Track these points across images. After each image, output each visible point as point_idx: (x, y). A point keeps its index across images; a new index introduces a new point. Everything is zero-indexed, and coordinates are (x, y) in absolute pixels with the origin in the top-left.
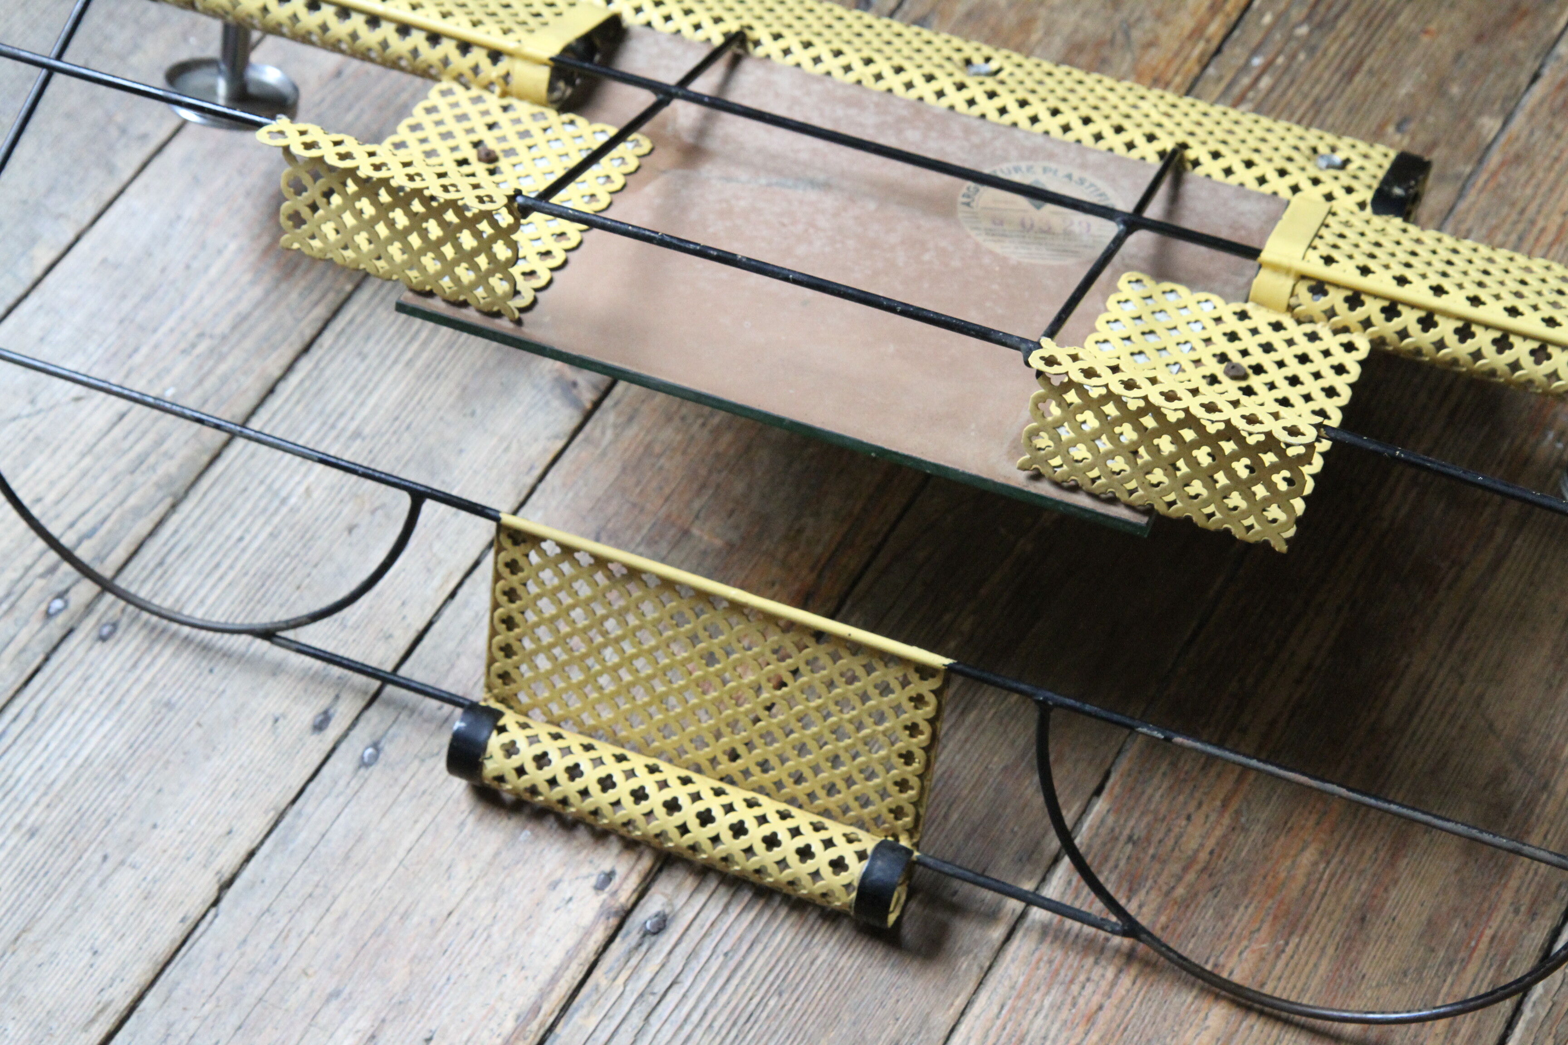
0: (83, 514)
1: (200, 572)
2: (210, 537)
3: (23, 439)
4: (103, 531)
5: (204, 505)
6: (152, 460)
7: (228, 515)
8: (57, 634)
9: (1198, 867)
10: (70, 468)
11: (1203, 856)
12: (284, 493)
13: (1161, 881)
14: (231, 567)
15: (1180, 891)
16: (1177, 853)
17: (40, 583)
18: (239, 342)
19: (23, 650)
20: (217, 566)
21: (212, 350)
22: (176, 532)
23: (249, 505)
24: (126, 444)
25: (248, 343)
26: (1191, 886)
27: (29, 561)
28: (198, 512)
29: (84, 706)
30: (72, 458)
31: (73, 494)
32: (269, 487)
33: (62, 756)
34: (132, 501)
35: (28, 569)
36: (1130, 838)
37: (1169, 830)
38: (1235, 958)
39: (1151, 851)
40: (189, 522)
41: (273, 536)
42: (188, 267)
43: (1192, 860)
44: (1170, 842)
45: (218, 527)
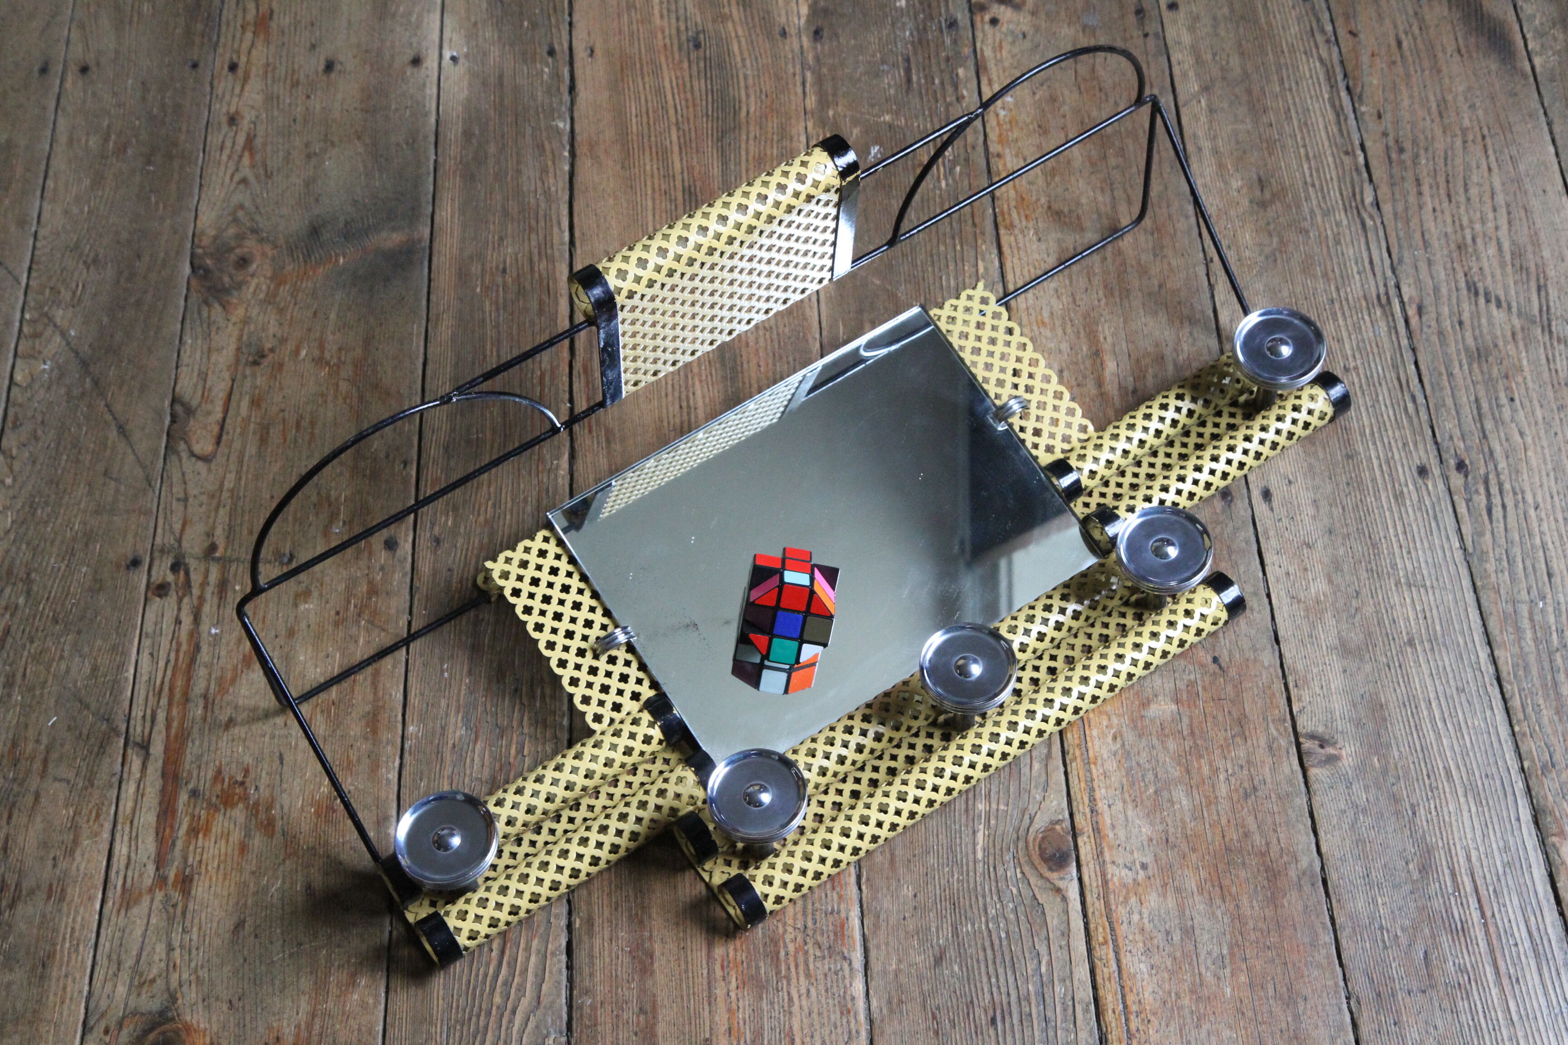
0: (1505, 517)
1: (1410, 525)
2: (1426, 545)
4: (1484, 513)
6: (1505, 564)
7: (1430, 560)
8: (1445, 456)
10: (1542, 533)
12: (1412, 588)
14: (1397, 535)
17: (1482, 471)
18: (1539, 655)
19: (1451, 438)
20: (1405, 533)
21: (1548, 643)
22: (1448, 538)
23: (1425, 572)
24: (1528, 563)
25: (1532, 658)
27: (1502, 477)
29: (1390, 433)
30: (1548, 539)
31: (1522, 520)
32: (1425, 586)
33: (1373, 406)
34: (1488, 535)
35: (1498, 475)
40: (1447, 546)
41: (1394, 566)
45: (1428, 553)
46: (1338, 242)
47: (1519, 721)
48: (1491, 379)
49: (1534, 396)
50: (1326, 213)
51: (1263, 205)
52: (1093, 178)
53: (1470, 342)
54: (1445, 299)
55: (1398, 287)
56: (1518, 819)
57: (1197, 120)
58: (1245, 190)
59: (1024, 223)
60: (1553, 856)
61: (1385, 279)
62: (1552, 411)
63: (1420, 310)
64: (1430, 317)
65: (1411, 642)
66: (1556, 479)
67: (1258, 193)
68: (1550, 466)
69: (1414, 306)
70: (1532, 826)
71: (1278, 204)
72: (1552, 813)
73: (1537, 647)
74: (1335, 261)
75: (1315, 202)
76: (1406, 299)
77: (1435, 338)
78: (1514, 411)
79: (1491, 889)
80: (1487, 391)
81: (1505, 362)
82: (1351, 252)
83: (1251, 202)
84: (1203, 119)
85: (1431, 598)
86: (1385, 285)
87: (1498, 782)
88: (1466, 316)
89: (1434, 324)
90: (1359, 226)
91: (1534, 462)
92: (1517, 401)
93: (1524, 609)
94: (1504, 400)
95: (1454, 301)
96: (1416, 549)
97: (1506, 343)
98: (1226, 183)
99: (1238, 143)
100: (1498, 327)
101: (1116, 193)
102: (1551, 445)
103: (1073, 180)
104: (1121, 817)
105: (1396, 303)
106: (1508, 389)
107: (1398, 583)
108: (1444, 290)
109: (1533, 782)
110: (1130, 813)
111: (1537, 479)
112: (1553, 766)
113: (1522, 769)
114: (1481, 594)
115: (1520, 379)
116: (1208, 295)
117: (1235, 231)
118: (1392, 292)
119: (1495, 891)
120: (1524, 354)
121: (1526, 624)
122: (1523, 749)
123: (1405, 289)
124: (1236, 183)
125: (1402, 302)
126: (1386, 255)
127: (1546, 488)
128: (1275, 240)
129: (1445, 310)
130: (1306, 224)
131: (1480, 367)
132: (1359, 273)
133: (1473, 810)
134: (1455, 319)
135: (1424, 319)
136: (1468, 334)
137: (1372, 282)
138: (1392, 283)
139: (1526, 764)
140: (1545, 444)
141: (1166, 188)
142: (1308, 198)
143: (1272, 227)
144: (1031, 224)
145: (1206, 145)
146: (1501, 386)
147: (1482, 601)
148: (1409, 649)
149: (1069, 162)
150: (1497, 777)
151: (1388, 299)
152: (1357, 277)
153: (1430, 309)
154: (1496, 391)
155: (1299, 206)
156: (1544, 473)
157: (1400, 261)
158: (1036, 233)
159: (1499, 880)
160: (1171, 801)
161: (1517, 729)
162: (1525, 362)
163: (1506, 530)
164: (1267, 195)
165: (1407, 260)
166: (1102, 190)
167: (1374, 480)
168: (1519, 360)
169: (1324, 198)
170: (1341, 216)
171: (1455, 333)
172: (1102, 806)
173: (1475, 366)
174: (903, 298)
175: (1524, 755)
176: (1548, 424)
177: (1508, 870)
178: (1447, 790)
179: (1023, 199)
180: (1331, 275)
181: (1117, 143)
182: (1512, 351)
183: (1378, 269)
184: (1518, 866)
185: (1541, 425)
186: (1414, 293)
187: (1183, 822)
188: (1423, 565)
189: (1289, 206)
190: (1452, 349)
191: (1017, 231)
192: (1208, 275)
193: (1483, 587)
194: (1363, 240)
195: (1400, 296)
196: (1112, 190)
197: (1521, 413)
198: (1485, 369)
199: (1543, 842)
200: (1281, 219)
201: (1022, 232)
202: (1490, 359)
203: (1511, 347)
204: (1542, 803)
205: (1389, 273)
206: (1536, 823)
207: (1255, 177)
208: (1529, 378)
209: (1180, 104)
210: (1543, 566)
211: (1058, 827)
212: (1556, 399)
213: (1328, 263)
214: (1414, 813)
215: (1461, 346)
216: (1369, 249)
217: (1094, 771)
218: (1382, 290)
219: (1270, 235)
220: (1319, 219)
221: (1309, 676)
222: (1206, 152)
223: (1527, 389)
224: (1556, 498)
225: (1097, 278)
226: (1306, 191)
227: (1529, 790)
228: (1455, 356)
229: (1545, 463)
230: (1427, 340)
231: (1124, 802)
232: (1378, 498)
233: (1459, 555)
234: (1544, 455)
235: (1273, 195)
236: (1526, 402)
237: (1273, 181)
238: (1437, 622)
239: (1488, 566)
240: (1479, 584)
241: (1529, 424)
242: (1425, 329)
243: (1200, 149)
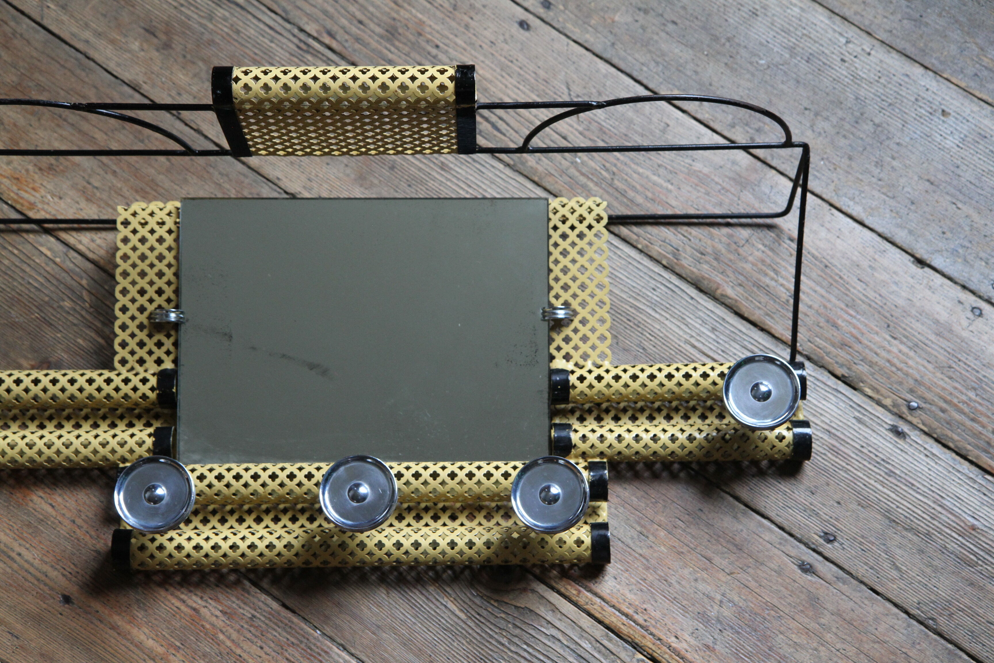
0: (508, 124)
1: (467, 179)
2: (487, 182)
3: (555, 93)
4: (496, 133)
5: (507, 179)
9: (233, 648)
11: (239, 651)
13: (229, 628)
15: (221, 637)
16: (242, 638)
18: (608, 192)
20: (470, 186)
21: (604, 179)
22: (493, 167)
26: (223, 643)
28: (503, 176)
36: (254, 616)
37: (256, 637)
38: (181, 658)
39: (246, 626)
40: (498, 173)
42: (659, 166)
43: (238, 645)
44: (249, 635)
45: (493, 186)
46: (238, 32)
47: (637, 241)
48: (413, 44)
49: (446, 33)
50: (210, 18)
51: (167, 46)
52: (43, 122)
53: (378, 30)
54: (336, 15)
55: (302, 30)
56: (692, 298)
57: (63, 22)
58: (145, 46)
59: (37, 195)
60: (728, 301)
61: (289, 31)
62: (464, 33)
63: (331, 34)
64: (341, 35)
66: (509, 75)
67: (155, 41)
68: (498, 70)
69: (325, 35)
70: (701, 295)
71: (176, 37)
72: (703, 278)
73: (601, 187)
74: (249, 45)
75: (195, 16)
76: (315, 34)
77: (357, 46)
78: (446, 52)
79: (720, 352)
80: (419, 53)
81: (410, 25)
82: (252, 31)
83: (158, 50)
84: (65, 18)
86: (294, 36)
87: (662, 287)
88: (359, 15)
89: (347, 37)
90: (238, 9)
91: (488, 76)
92: (441, 45)
93: (573, 171)
94: (434, 51)
95: (343, 11)
97: (397, 12)
98: (129, 51)
99: (105, 16)
100: (382, 6)
101: (70, 121)
102: (485, 56)
103: (33, 136)
105: (310, 41)
106: (428, 41)
108: (331, 10)
109: (678, 269)
111: (500, 85)
112: (678, 250)
113: (665, 267)
114: (544, 184)
115: (428, 29)
116: (202, 138)
117: (171, 80)
118: (302, 36)
119: (723, 351)
120: (414, 11)
121: (583, 180)
122: (654, 254)
123: (308, 28)
124: (135, 46)
125: (315, 38)
126: (273, 15)
127: (510, 86)
128: (200, 64)
129: (344, 22)
130: (207, 36)
131: (400, 41)
132: (272, 41)
133: (668, 316)
134: (355, 22)
135: (338, 37)
136: (372, 25)
137: (285, 41)
138: (296, 31)
139: (664, 262)
140: (482, 58)
141: (95, 87)
142: (189, 18)
143: (189, 56)
144: (43, 192)
145: (87, 35)
146: (423, 44)
147: (548, 187)
149: (15, 125)
150: (659, 285)
151: (305, 43)
152: (273, 45)
153: (335, 28)
154: (424, 49)
155: (189, 28)
156: (500, 78)
157: (285, 11)
158: (53, 195)
159: (718, 342)
161: (640, 246)
162: (420, 16)
163: (516, 132)
164: (163, 37)
165: (289, 8)
166: (58, 125)
168: (416, 17)
169: (197, 8)
170: (220, 12)
171: (364, 31)
173: (397, 43)
174: (21, 320)
175: (659, 258)
176: (472, 44)
177: (717, 333)
178: (645, 318)
179: (17, 179)
180: (258, 58)
181: (30, 84)
182: (407, 15)
183: (278, 28)
184: (718, 325)
185: (469, 48)
186: (317, 28)
189: (184, 33)
190: (374, 44)
191: (40, 206)
192: (186, 124)
193: (540, 178)
194: (250, 17)
195: (309, 35)
196: (65, 120)
197: (451, 50)
198: (404, 40)
199: (715, 298)
200: (189, 46)
201: (43, 202)
202: (400, 31)
203: (402, 12)
204: (693, 276)
205: (288, 26)
206: (701, 290)
207: (142, 31)
208: (432, 24)
209: (38, 19)
210: (557, 136)
212: (459, 24)
213: (247, 51)
214: (644, 349)
215: (376, 38)
216: (259, 20)
218: (295, 40)
219: (193, 63)
220: (210, 26)
222: (92, 39)
223: (438, 32)
224: (521, 87)
225: (125, 190)
226: (181, 12)
227: (680, 276)
228: (379, 47)
229: (495, 71)
230: (355, 50)
233: (508, 171)
234: (488, 66)
235: (166, 33)
236: (447, 41)
237: (154, 23)
239: (530, 164)
240: (536, 179)
241: (461, 53)
242: (346, 45)
243: (87, 42)
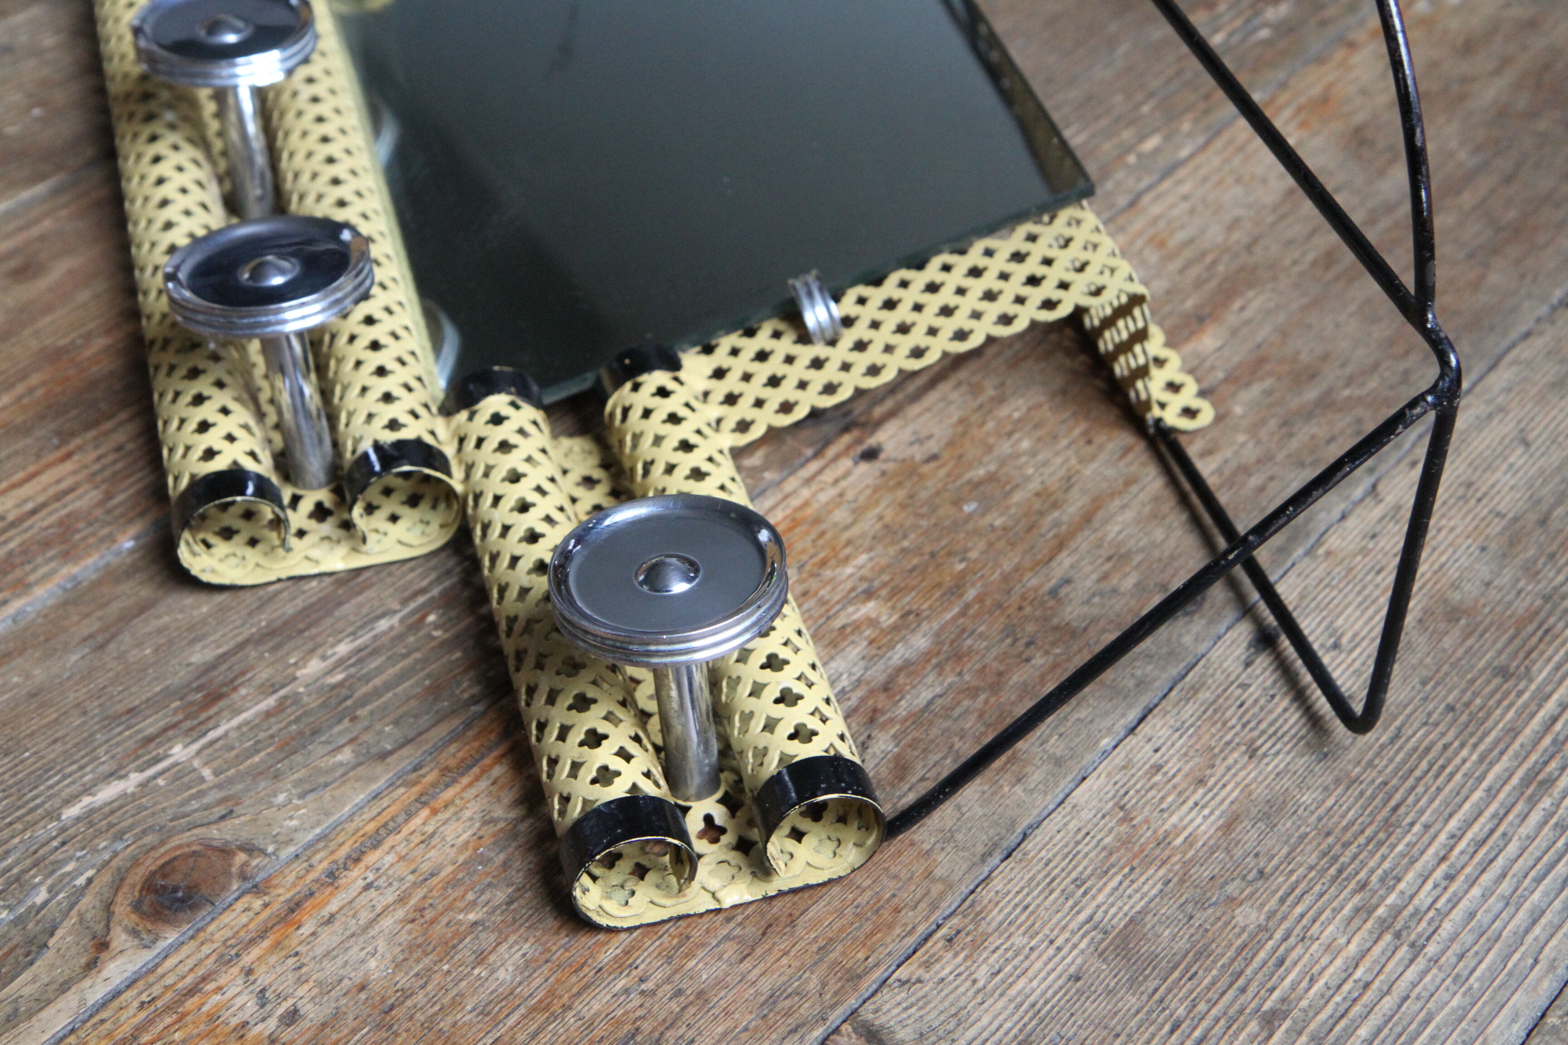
12: (1388, 937)
14: (1455, 838)
23: (1447, 927)
41: (1391, 879)
65: (1271, 1020)
85: (1411, 974)
96: (1473, 882)
104: (365, 916)
107: (1365, 910)
110: (387, 923)
148: (1253, 1026)
160: (481, 958)
167: (1513, 732)
172: (355, 878)
179: (1325, 104)
187: (457, 1002)
188: (1458, 914)
211: (241, 857)
217: (417, 821)
221: (995, 941)
231: (402, 900)
232: (1486, 760)
238: (1375, 1020)
